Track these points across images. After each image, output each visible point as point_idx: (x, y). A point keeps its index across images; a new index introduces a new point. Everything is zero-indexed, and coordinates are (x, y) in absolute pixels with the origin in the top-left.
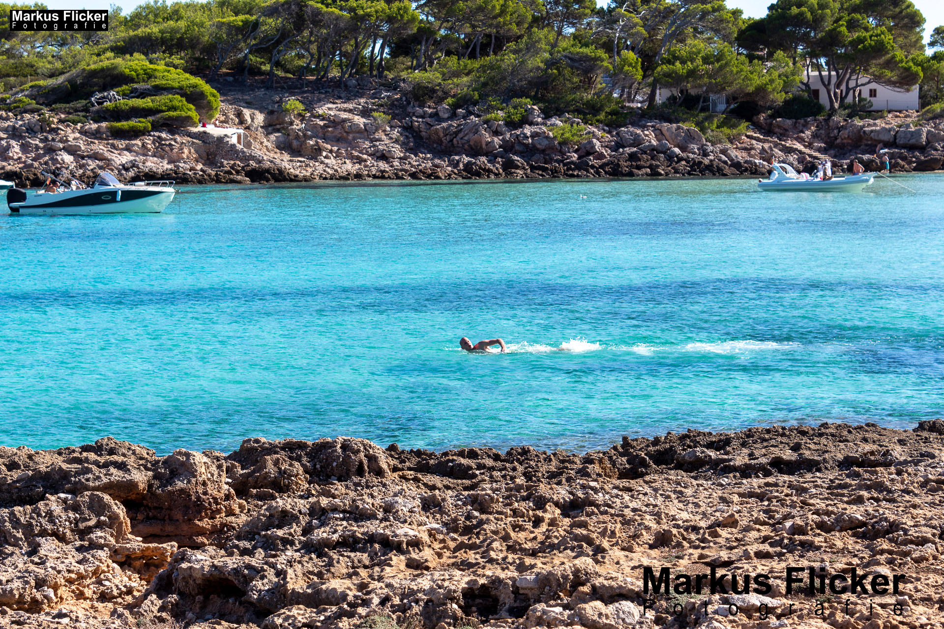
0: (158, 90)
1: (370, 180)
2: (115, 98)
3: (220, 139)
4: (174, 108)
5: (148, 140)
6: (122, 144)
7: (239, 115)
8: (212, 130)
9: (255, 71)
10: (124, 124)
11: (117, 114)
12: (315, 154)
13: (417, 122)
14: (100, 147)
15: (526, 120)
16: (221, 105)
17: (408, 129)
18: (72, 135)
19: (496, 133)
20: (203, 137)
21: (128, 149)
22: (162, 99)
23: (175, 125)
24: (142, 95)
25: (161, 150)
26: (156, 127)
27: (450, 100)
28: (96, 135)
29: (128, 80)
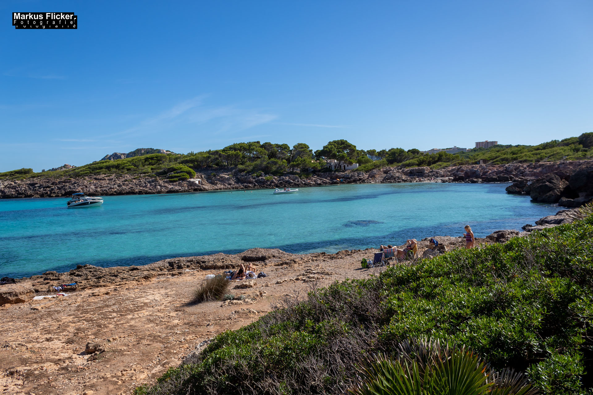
0: (182, 172)
1: (223, 190)
2: (173, 174)
3: (193, 182)
4: (184, 176)
5: (177, 183)
6: (171, 184)
7: (201, 176)
8: (192, 180)
9: (212, 167)
10: (172, 179)
11: (172, 177)
12: (216, 184)
13: (239, 177)
14: (166, 185)
15: (261, 176)
16: (196, 175)
17: (237, 178)
18: (161, 182)
19: (254, 178)
20: (190, 182)
21: (173, 185)
22: (181, 174)
23: (184, 179)
24: (178, 173)
25: (180, 185)
26: (179, 180)
27: (246, 172)
28: (166, 182)
29: (175, 170)
